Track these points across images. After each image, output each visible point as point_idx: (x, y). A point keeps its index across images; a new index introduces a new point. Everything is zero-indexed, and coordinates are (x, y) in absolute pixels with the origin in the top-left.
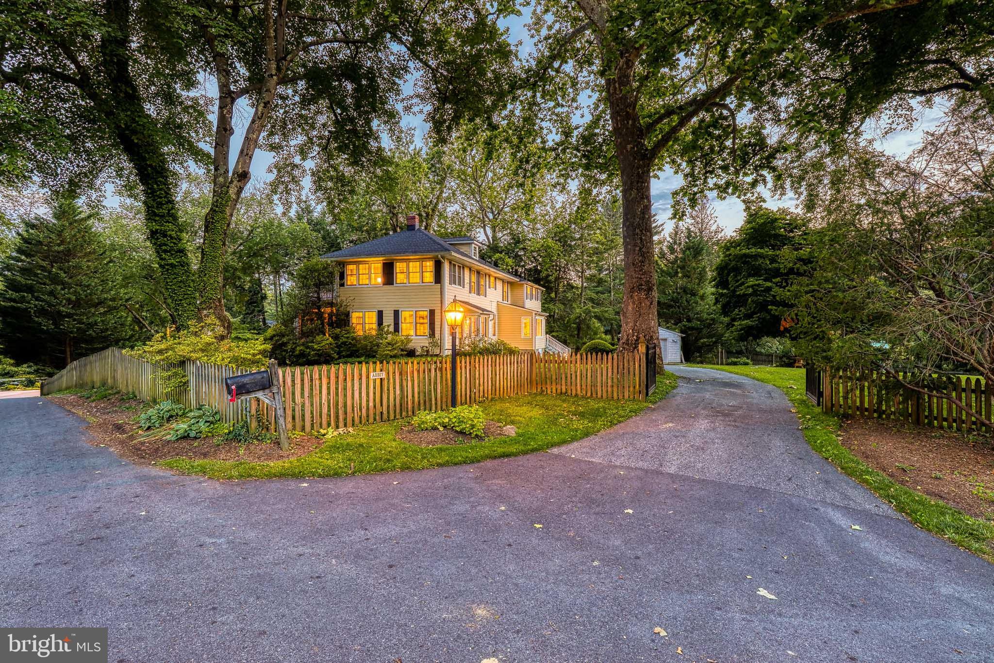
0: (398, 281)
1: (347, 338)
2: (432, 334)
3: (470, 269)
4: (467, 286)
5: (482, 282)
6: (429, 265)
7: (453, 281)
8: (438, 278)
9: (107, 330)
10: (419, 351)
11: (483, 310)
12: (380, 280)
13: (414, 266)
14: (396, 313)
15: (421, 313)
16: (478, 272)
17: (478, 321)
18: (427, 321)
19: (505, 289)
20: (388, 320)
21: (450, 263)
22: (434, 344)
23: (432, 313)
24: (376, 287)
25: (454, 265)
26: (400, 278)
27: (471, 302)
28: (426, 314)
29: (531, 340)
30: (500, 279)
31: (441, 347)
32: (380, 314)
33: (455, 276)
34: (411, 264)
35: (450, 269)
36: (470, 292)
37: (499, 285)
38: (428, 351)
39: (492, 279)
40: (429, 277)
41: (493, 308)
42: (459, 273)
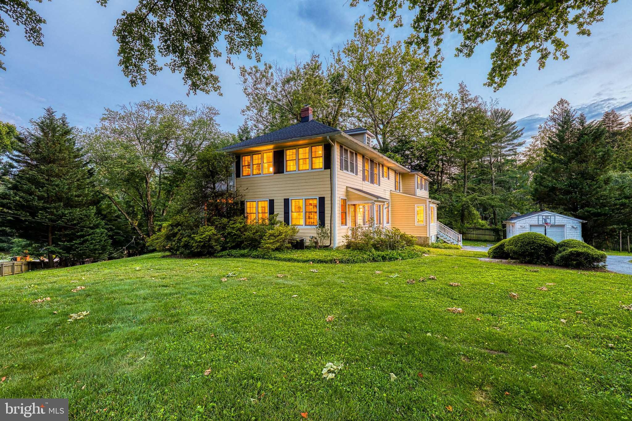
0: (288, 170)
1: (233, 228)
2: (322, 223)
3: (363, 157)
4: (360, 173)
5: (376, 171)
6: (320, 151)
7: (344, 166)
8: (328, 164)
9: (74, 220)
10: (307, 243)
11: (378, 197)
12: (271, 170)
13: (304, 152)
14: (287, 202)
15: (311, 202)
16: (372, 161)
17: (372, 209)
18: (317, 210)
19: (398, 180)
20: (279, 209)
21: (341, 147)
22: (324, 235)
23: (322, 200)
24: (268, 175)
25: (346, 151)
26: (291, 166)
27: (364, 189)
28: (316, 202)
29: (426, 227)
30: (392, 169)
31: (331, 237)
32: (271, 202)
33: (347, 162)
34: (301, 150)
35: (341, 155)
36: (364, 179)
37: (392, 174)
38: (316, 243)
39: (385, 169)
40: (319, 163)
41: (387, 196)
42: (352, 160)
